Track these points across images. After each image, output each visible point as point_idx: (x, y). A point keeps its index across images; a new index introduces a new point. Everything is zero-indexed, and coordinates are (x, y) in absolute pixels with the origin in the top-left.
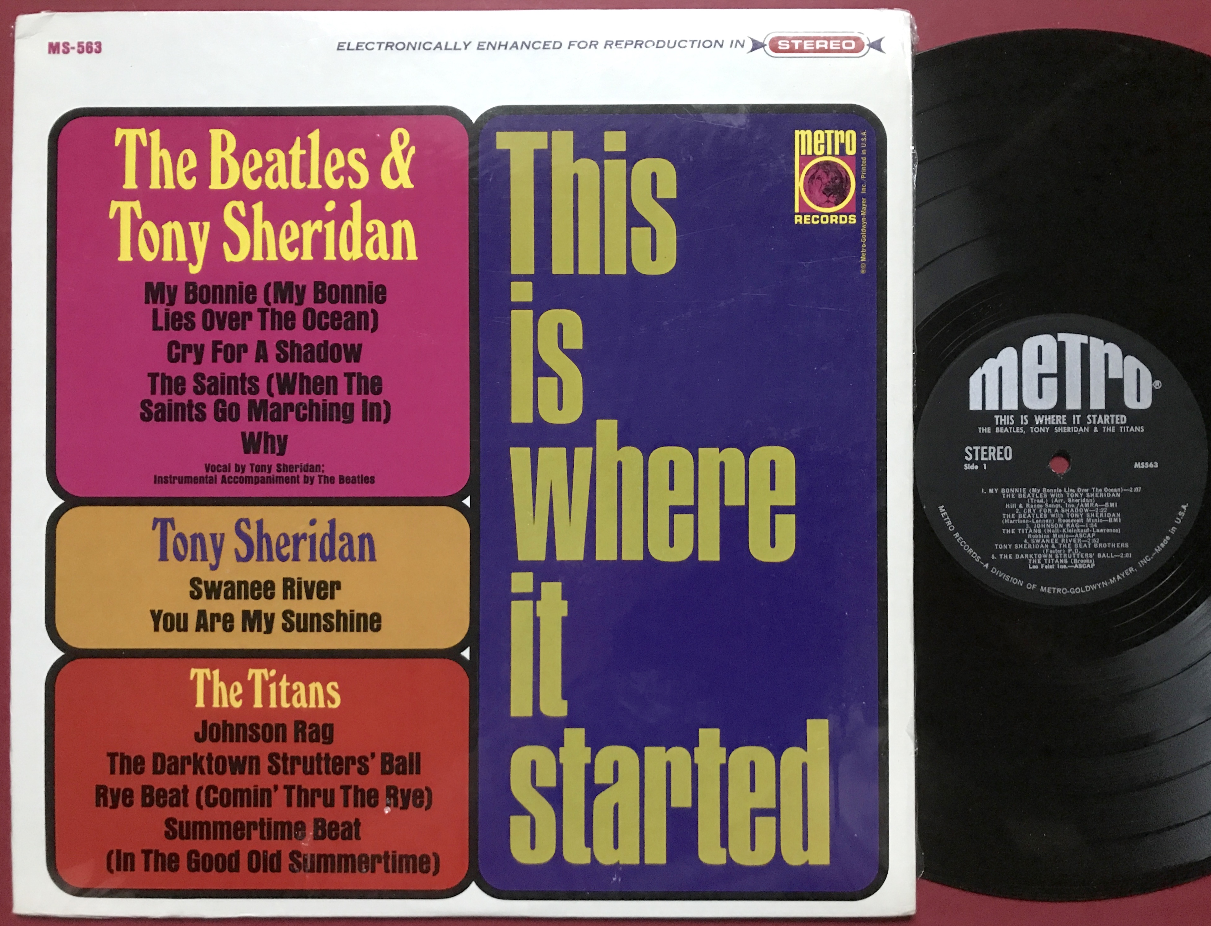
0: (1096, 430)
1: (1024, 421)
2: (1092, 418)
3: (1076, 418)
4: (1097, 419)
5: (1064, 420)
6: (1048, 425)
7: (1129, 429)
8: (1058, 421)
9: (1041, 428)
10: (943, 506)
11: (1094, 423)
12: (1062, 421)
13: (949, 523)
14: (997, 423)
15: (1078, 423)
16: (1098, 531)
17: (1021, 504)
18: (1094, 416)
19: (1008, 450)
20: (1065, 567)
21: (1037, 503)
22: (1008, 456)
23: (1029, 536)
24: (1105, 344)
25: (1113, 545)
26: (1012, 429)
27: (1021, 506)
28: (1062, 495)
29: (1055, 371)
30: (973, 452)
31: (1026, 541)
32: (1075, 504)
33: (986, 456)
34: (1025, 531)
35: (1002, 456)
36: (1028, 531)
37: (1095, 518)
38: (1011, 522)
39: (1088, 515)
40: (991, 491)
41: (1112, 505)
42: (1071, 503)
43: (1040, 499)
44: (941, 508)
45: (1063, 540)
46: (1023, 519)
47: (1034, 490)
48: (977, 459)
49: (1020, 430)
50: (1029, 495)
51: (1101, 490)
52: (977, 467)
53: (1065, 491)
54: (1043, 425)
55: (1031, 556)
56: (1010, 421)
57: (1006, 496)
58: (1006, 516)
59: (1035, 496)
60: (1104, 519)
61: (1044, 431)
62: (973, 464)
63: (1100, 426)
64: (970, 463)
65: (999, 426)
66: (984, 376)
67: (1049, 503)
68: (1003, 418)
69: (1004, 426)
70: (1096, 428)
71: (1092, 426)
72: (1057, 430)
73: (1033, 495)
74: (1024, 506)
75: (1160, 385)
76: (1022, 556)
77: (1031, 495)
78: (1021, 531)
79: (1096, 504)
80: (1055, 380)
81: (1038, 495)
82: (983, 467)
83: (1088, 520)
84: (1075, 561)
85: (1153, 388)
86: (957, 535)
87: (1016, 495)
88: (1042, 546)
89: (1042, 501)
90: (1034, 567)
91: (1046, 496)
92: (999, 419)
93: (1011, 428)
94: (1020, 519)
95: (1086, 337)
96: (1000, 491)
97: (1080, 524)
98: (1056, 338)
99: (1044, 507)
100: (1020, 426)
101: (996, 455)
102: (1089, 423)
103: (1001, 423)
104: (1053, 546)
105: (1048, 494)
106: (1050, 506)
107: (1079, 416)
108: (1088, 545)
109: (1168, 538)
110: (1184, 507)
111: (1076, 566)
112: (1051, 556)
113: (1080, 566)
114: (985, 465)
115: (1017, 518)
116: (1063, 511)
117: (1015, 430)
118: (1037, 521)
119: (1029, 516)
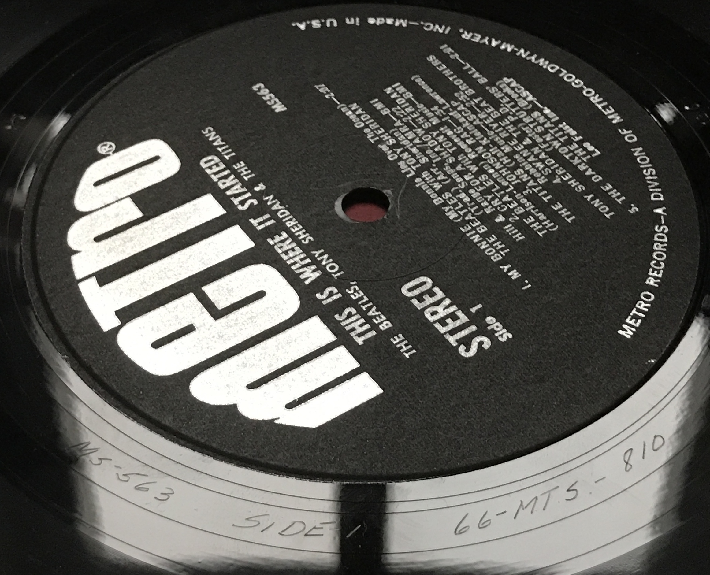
0: (260, 187)
1: (331, 294)
2: (242, 203)
3: (260, 224)
4: (236, 196)
5: (277, 239)
6: (309, 256)
7: (221, 146)
8: (287, 246)
9: (324, 263)
10: (620, 332)
11: (249, 195)
12: (282, 241)
13: (642, 306)
14: (374, 333)
15: (267, 216)
16: (442, 101)
17: (497, 220)
18: (236, 201)
19: (410, 290)
20: (547, 111)
21: (472, 200)
22: (424, 283)
23: (542, 181)
24: (76, 252)
25: (447, 73)
26: (363, 304)
27: (500, 219)
28: (425, 174)
29: (191, 298)
30: (466, 342)
31: (557, 181)
32: (423, 151)
33: (453, 316)
34: (539, 191)
35: (432, 294)
36: (535, 187)
37: (422, 114)
38: (542, 217)
39: (426, 126)
40: (515, 274)
41: (379, 106)
42: (427, 156)
43: (461, 200)
44: (627, 333)
45: (504, 135)
46: (520, 204)
47: (452, 215)
48: (474, 328)
49: (355, 291)
50: (469, 217)
51: (366, 130)
52: (490, 319)
53: (413, 173)
54: (315, 261)
55: (576, 161)
56: (350, 315)
57: (502, 249)
58: (540, 230)
59: (461, 209)
60: (413, 105)
61: (326, 256)
62: (489, 328)
63: (249, 185)
64: (491, 334)
65: (374, 327)
66: (290, 406)
67: (454, 183)
68: (353, 329)
69: (369, 320)
70: (257, 189)
71: (257, 196)
72: (306, 238)
73: (461, 213)
74: (495, 214)
75: (105, 145)
76: (589, 172)
77: (465, 215)
78: (545, 196)
79: (396, 125)
80: (209, 290)
81: (455, 205)
82: (477, 311)
83: (435, 121)
84: (522, 103)
85: (116, 151)
86: (651, 282)
87: (484, 236)
88: (543, 156)
89: (463, 195)
90: (591, 148)
91: (447, 195)
92: (359, 335)
93: (364, 308)
94: (524, 207)
95: (82, 286)
96: (503, 262)
97: (451, 128)
98: (116, 330)
99: (469, 187)
100: (346, 296)
101: (437, 303)
102: (255, 202)
103: (367, 326)
104: (527, 141)
105: (440, 193)
106: (459, 180)
107: (253, 221)
108: (481, 102)
109: (371, 21)
110: (302, 27)
111: (530, 98)
112: (548, 138)
113: (525, 93)
114: (473, 310)
115: (527, 214)
116: (451, 160)
117: (362, 298)
118: (505, 184)
119: (506, 199)
